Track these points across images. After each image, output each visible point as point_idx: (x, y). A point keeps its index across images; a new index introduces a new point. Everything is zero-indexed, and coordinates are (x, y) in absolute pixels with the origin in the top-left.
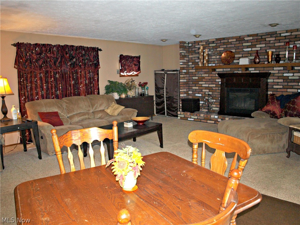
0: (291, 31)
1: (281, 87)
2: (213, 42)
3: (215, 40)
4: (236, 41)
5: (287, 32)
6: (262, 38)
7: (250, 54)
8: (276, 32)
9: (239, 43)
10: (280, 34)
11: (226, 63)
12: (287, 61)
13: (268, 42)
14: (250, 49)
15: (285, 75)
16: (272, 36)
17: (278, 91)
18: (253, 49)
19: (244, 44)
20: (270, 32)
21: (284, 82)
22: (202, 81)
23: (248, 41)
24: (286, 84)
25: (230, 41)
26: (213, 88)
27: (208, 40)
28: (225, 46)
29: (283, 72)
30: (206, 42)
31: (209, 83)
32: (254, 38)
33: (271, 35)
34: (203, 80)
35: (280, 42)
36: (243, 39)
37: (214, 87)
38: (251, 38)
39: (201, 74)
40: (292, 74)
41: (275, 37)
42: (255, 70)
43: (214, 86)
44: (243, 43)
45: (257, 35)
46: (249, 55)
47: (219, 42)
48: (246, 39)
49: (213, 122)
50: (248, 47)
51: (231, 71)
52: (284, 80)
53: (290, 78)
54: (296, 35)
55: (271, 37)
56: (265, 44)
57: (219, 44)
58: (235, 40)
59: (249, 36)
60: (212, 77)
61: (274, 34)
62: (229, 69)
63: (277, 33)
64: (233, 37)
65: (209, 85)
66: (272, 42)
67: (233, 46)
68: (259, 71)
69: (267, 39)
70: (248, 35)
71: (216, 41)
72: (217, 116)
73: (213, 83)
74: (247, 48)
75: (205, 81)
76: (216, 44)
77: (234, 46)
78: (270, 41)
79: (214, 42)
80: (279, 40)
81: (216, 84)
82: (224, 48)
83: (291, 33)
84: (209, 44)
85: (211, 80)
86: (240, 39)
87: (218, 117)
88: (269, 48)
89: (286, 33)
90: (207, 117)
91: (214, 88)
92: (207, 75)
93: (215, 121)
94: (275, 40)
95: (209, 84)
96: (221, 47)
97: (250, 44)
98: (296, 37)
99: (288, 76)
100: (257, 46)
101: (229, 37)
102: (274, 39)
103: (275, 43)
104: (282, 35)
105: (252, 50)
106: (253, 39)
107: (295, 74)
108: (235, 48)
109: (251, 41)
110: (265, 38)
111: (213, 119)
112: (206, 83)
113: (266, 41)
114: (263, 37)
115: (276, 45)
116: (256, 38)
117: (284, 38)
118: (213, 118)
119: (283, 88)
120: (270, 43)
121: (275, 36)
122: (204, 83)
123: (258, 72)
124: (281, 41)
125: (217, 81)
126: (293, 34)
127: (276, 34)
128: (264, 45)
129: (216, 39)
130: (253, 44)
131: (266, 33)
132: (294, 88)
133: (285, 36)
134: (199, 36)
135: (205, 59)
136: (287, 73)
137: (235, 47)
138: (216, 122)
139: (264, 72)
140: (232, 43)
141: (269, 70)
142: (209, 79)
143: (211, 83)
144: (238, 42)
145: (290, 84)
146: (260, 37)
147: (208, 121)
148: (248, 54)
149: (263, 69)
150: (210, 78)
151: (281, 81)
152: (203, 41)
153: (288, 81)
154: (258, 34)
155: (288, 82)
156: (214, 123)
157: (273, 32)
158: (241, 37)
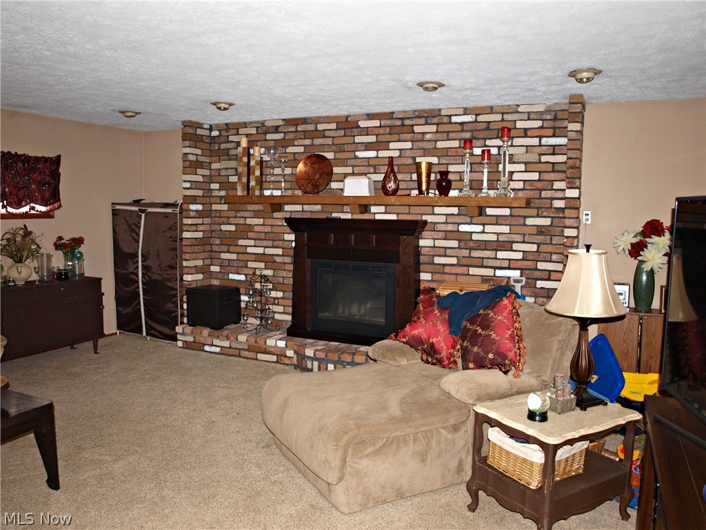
0: (477, 112)
1: (454, 261)
2: (276, 129)
3: (281, 123)
4: (337, 129)
5: (466, 112)
6: (403, 125)
7: (374, 167)
8: (440, 110)
9: (345, 136)
10: (450, 116)
11: (310, 188)
12: (467, 192)
13: (419, 137)
14: (372, 154)
15: (463, 228)
16: (429, 121)
17: (447, 274)
18: (383, 154)
19: (358, 139)
20: (423, 110)
21: (459, 248)
22: (248, 238)
23: (367, 131)
24: (465, 253)
25: (320, 127)
26: (275, 257)
27: (263, 124)
28: (308, 142)
29: (457, 219)
30: (257, 128)
31: (265, 243)
32: (383, 122)
33: (426, 118)
34: (250, 234)
35: (448, 140)
36: (355, 126)
37: (278, 255)
38: (376, 123)
39: (243, 217)
40: (479, 228)
41: (437, 124)
42: (386, 213)
43: (280, 251)
44: (354, 136)
45: (390, 115)
46: (372, 170)
47: (293, 129)
48: (362, 124)
49: (274, 358)
50: (368, 147)
51: (322, 211)
52: (460, 241)
53: (475, 237)
54: (489, 122)
55: (427, 124)
56: (412, 142)
57: (291, 136)
58: (333, 126)
59: (370, 116)
60: (272, 226)
61: (434, 117)
62: (319, 207)
63: (443, 113)
64: (330, 117)
65: (266, 249)
66: (428, 137)
67: (329, 141)
68: (398, 214)
69: (417, 129)
70: (368, 115)
71: (284, 125)
72: (284, 342)
73: (276, 243)
74: (366, 150)
75: (255, 237)
76: (285, 133)
77: (330, 143)
78: (424, 134)
79: (280, 130)
80: (448, 133)
81: (283, 248)
82: (305, 146)
83: (477, 115)
84: (265, 134)
85: (272, 235)
86: (347, 125)
87: (286, 344)
88: (421, 152)
89: (465, 114)
90: (256, 342)
91: (278, 260)
92: (261, 221)
93: (277, 356)
94: (437, 132)
95: (265, 247)
96: (296, 143)
97: (372, 139)
98: (488, 128)
99: (472, 233)
100: (392, 145)
101: (320, 117)
102: (433, 128)
103: (436, 141)
104: (454, 119)
105: (377, 157)
106: (380, 127)
107: (488, 228)
108: (333, 147)
109: (376, 131)
110: (413, 126)
111: (272, 349)
112: (258, 243)
113: (413, 132)
114: (407, 122)
115: (440, 145)
116: (388, 122)
117: (459, 128)
118: (271, 347)
119: (458, 265)
120: (423, 141)
121: (436, 120)
122: (252, 242)
123: (394, 217)
124: (451, 135)
125: (285, 239)
126: (480, 118)
127: (440, 115)
128: (408, 145)
129: (283, 120)
130: (382, 138)
131: (415, 111)
132: (485, 264)
133: (462, 124)
134: (226, 106)
135: (254, 174)
136: (469, 224)
137: (333, 144)
138: (282, 358)
139: (410, 218)
140: (327, 134)
141: (422, 214)
142: (266, 233)
143: (270, 243)
144: (342, 133)
145: (475, 254)
146: (399, 123)
147: (260, 356)
148: (369, 166)
149: (406, 209)
150: (267, 229)
151: (455, 244)
152: (251, 123)
153: (471, 244)
154: (392, 113)
155: (471, 249)
156: (277, 362)
157: (431, 111)
158: (349, 119)
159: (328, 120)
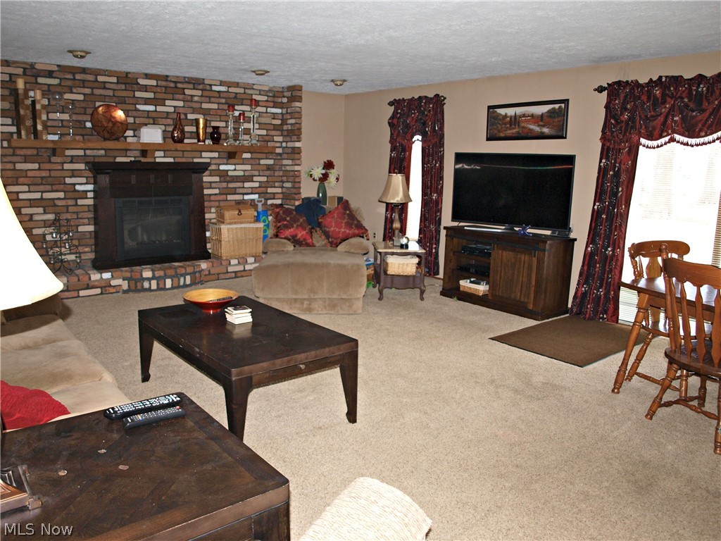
0: (229, 84)
1: (217, 191)
2: (50, 74)
3: (56, 68)
4: (118, 83)
5: (222, 83)
6: (176, 87)
7: (154, 119)
8: (204, 80)
9: (125, 90)
10: (211, 85)
12: (231, 141)
13: (189, 98)
14: (151, 108)
15: (222, 167)
16: (196, 87)
17: (213, 201)
18: (160, 109)
19: (138, 94)
20: (191, 78)
21: (220, 182)
22: (18, 184)
23: (145, 88)
24: (224, 185)
25: (100, 79)
26: (56, 201)
27: (32, 66)
28: (88, 91)
29: (218, 161)
30: (25, 69)
31: (42, 188)
32: (160, 83)
33: (194, 84)
34: (21, 180)
35: (210, 103)
36: (135, 82)
37: (59, 199)
38: (154, 83)
39: (10, 162)
40: (232, 167)
41: (202, 90)
42: (164, 157)
43: (61, 195)
44: (134, 91)
45: (166, 78)
46: (151, 121)
47: (70, 76)
48: (142, 82)
49: (99, 291)
50: (147, 101)
51: (106, 156)
52: (220, 177)
53: (230, 173)
54: (236, 93)
55: (194, 89)
56: (184, 101)
57: (69, 83)
58: (114, 80)
59: (148, 76)
60: (50, 170)
61: (200, 84)
62: (102, 152)
63: (206, 82)
64: (111, 71)
65: (44, 194)
66: (196, 99)
67: (111, 93)
68: (174, 158)
69: (187, 92)
70: (146, 75)
71: (58, 71)
72: (110, 274)
73: (55, 187)
74: (145, 104)
75: (30, 183)
76: (60, 79)
77: (111, 94)
78: (192, 96)
79: (54, 75)
80: (210, 97)
81: (64, 192)
82: (84, 94)
83: (229, 87)
84: (36, 77)
85: (50, 179)
86: (128, 80)
87: (112, 275)
88: (191, 110)
89: (221, 85)
91: (59, 203)
92: (36, 166)
93: (101, 288)
94: (202, 96)
95: (42, 192)
96: (74, 90)
97: (151, 95)
98: (235, 98)
99: (227, 171)
100: (168, 102)
101: (100, 70)
102: (199, 93)
103: (201, 103)
104: (214, 88)
105: (156, 111)
106: (157, 86)
107: (238, 167)
108: (115, 99)
109: (155, 90)
110: (184, 89)
111: (96, 283)
112: (32, 188)
113: (184, 94)
114: (180, 85)
115: (205, 106)
116: (164, 83)
117: (217, 95)
118: (97, 281)
119: (220, 194)
120: (192, 101)
121: (201, 87)
122: (26, 188)
123: (171, 160)
124: (212, 100)
125: (67, 182)
126: (231, 90)
127: (204, 83)
128: (181, 104)
129: (58, 66)
130: (159, 96)
131: (185, 77)
132: (237, 192)
133: (219, 92)
135: (40, 118)
136: (226, 164)
137: (114, 96)
138: (107, 288)
139: (184, 160)
140: (107, 86)
141: (193, 158)
142: (42, 178)
143: (49, 188)
144: (123, 87)
145: (231, 185)
146: (172, 85)
147: (82, 293)
148: (148, 117)
149: (180, 154)
150: (44, 174)
151: (217, 179)
152: (15, 62)
153: (228, 179)
154: (167, 76)
155: (228, 182)
156: (102, 293)
157: (197, 79)
158: (129, 76)
159: (110, 73)
